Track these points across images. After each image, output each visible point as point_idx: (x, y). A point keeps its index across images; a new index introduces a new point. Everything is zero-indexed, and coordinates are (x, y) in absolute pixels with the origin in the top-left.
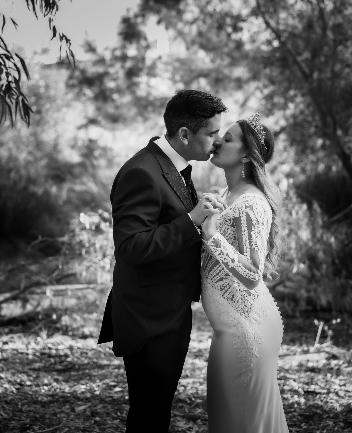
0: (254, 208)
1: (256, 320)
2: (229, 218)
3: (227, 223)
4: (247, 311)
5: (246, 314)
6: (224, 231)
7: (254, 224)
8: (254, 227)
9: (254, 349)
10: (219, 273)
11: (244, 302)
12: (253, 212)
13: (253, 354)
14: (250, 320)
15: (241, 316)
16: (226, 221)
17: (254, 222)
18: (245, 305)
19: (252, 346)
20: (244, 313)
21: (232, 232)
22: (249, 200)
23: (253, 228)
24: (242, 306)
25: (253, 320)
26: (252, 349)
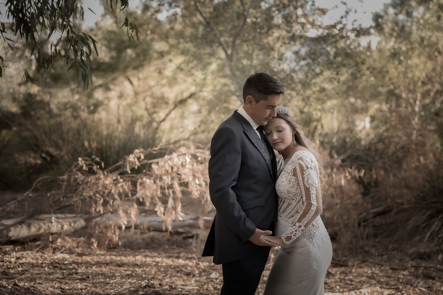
0: (304, 159)
1: (317, 244)
2: (291, 171)
3: (290, 174)
4: (311, 238)
5: (311, 239)
6: (289, 180)
7: (305, 170)
8: (306, 172)
9: (314, 264)
10: (291, 211)
11: (309, 231)
12: (303, 161)
13: (312, 268)
14: (313, 244)
15: (307, 241)
16: (289, 173)
17: (305, 168)
18: (310, 233)
19: (313, 262)
20: (309, 238)
21: (294, 180)
22: (300, 155)
23: (304, 172)
24: (308, 234)
25: (315, 244)
26: (312, 264)
